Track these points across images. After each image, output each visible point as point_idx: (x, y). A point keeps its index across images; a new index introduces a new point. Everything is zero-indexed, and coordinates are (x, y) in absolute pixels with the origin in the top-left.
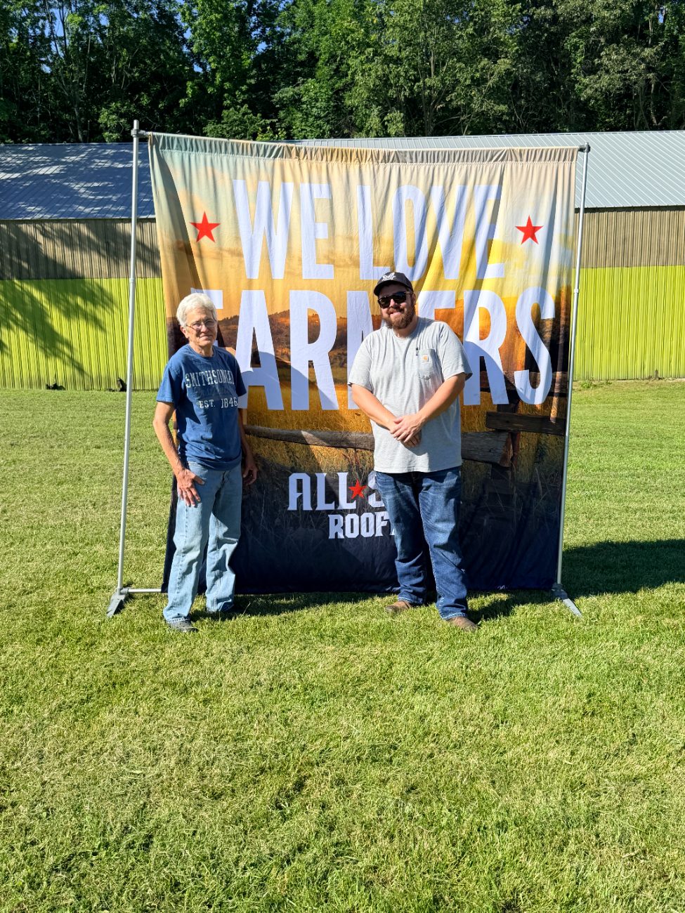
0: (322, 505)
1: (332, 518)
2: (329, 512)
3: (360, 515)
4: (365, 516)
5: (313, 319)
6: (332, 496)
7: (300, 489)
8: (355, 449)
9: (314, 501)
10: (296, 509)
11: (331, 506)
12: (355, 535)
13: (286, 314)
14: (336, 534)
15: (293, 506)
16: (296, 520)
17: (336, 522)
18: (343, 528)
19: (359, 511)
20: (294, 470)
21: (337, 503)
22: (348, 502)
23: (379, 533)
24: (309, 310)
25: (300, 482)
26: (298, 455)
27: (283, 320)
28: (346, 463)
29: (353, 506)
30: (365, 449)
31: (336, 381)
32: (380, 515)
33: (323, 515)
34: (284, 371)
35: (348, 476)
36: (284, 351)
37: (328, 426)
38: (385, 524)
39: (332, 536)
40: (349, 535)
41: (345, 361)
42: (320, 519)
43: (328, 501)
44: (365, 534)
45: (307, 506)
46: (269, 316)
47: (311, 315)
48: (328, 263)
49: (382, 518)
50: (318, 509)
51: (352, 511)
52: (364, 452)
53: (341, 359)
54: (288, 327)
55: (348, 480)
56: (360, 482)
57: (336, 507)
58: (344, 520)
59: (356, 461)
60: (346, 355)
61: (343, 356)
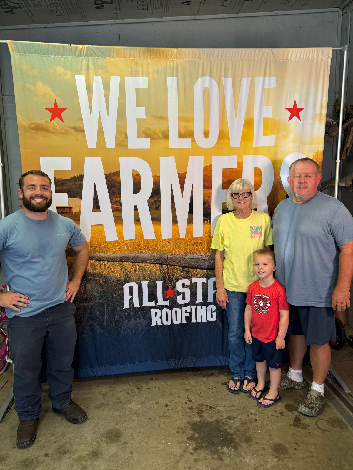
0: (146, 303)
1: (153, 311)
2: (152, 307)
3: (171, 310)
4: (175, 309)
5: (136, 177)
6: (153, 296)
7: (131, 293)
8: (167, 265)
9: (141, 301)
10: (129, 307)
11: (152, 304)
12: (169, 323)
13: (118, 174)
14: (157, 322)
15: (127, 306)
16: (130, 314)
17: (156, 313)
18: (161, 317)
19: (171, 307)
20: (126, 281)
21: (156, 302)
22: (163, 300)
23: (184, 321)
24: (134, 171)
25: (131, 289)
26: (129, 270)
27: (116, 178)
28: (161, 275)
29: (167, 303)
30: (174, 265)
31: (153, 219)
32: (184, 309)
33: (147, 310)
34: (117, 213)
35: (163, 283)
36: (117, 199)
37: (149, 249)
38: (188, 314)
39: (154, 324)
40: (165, 323)
41: (160, 206)
42: (145, 312)
43: (150, 300)
44: (175, 322)
45: (136, 304)
46: (105, 175)
47: (135, 174)
48: (146, 137)
49: (186, 310)
50: (143, 306)
51: (166, 307)
52: (173, 267)
53: (156, 204)
54: (119, 183)
55: (163, 286)
56: (170, 288)
57: (156, 304)
58: (161, 312)
59: (168, 274)
60: (160, 201)
61: (158, 203)
